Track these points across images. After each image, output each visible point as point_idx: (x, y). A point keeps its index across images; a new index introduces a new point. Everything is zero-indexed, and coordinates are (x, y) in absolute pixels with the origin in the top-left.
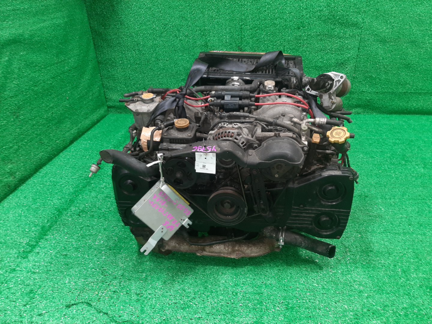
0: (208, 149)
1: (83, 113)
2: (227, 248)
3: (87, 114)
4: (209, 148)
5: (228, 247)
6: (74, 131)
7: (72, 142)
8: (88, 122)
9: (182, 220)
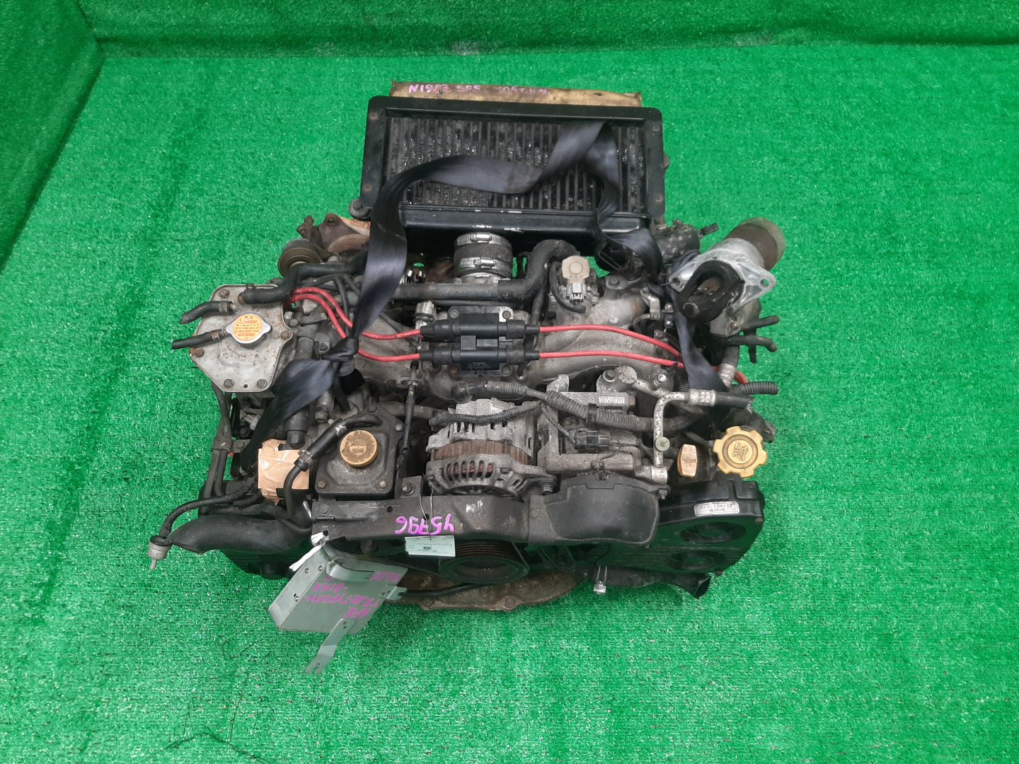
0: (435, 525)
1: (34, 99)
2: (485, 596)
3: (47, 98)
4: (436, 522)
5: (488, 591)
6: (29, 163)
7: (32, 200)
8: (56, 119)
9: (383, 594)
